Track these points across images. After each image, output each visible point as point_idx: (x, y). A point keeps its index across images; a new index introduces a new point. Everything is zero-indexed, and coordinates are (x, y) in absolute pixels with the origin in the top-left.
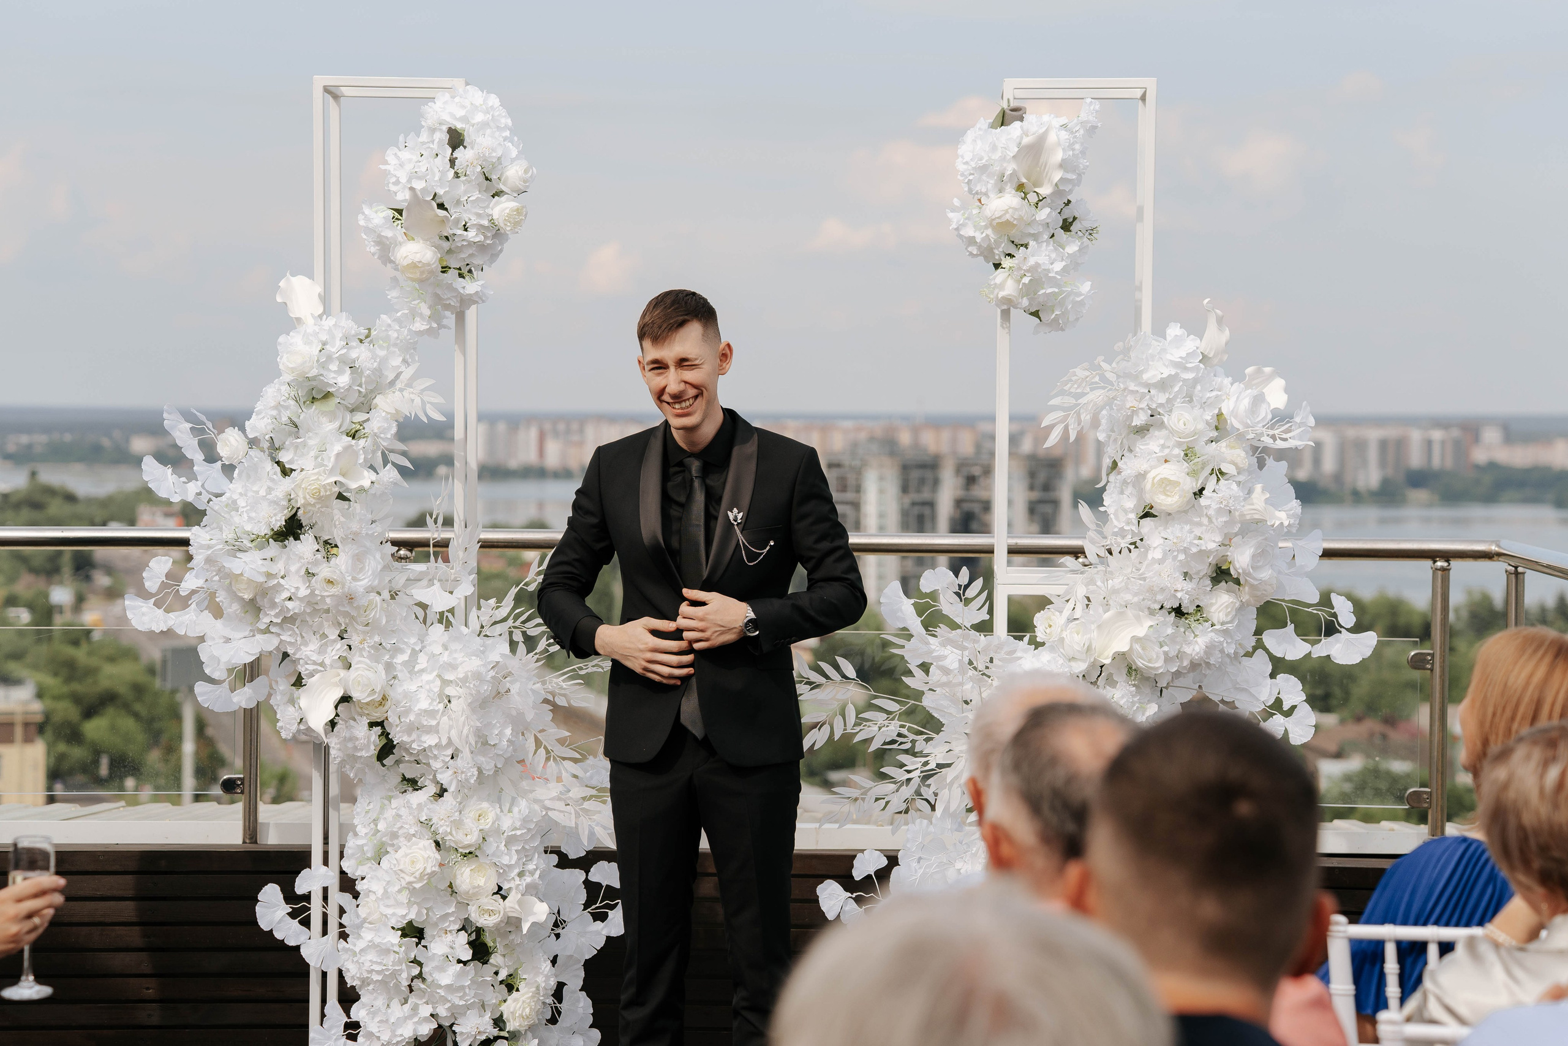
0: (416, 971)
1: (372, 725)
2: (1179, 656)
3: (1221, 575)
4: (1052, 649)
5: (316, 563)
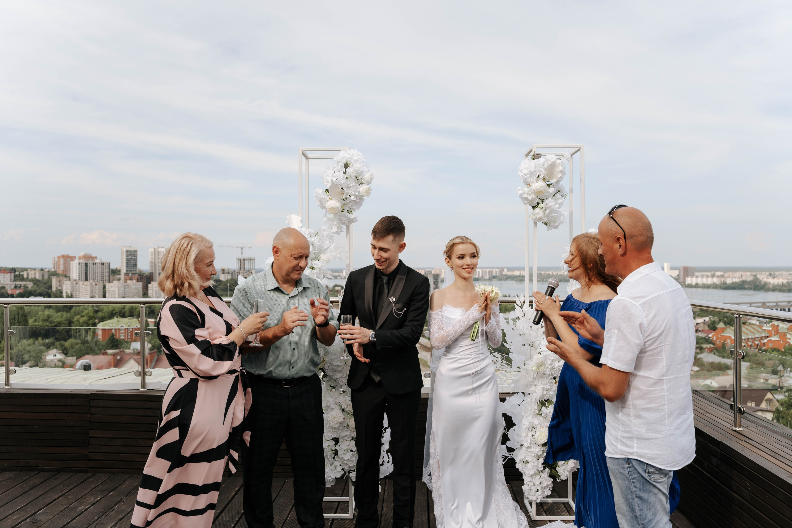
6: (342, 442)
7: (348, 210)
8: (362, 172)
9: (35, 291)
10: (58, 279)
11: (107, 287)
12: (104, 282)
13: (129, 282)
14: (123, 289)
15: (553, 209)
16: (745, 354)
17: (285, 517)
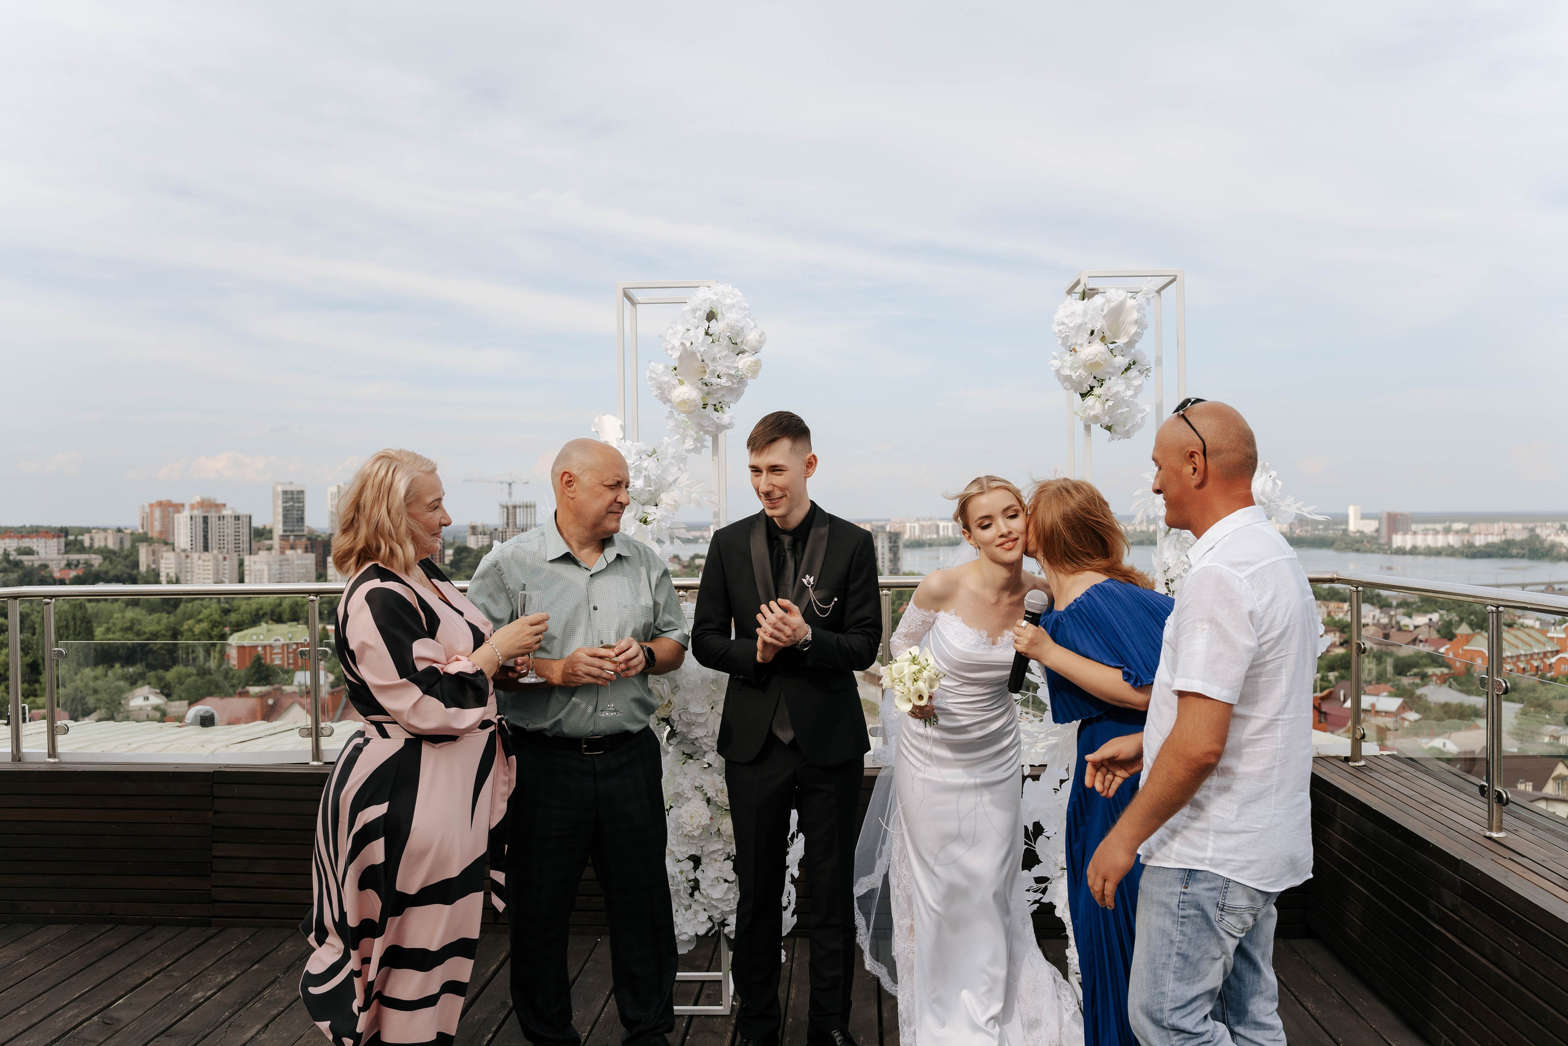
1: (661, 720)
6: (708, 864)
7: (715, 405)
8: (742, 328)
9: (106, 573)
10: (151, 549)
11: (246, 563)
12: (241, 553)
13: (289, 552)
14: (278, 567)
15: (1122, 399)
16: (1509, 685)
17: (598, 1010)
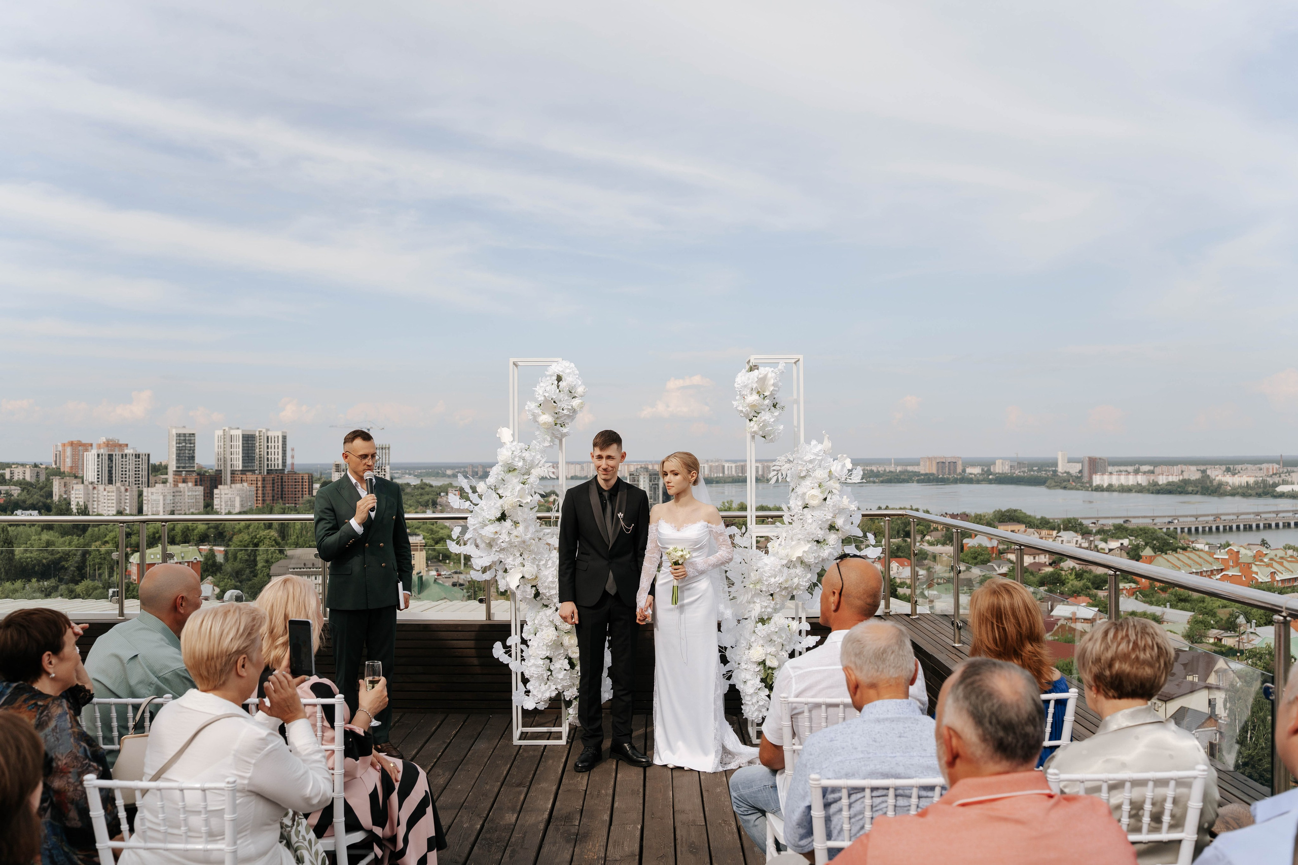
0: (549, 673)
1: (532, 586)
2: (819, 556)
3: (832, 528)
4: (774, 555)
5: (512, 530)
6: (556, 661)
7: (561, 424)
8: (575, 385)
9: (24, 502)
10: (63, 482)
11: (145, 494)
12: (140, 485)
13: (181, 485)
14: (172, 498)
15: (769, 423)
